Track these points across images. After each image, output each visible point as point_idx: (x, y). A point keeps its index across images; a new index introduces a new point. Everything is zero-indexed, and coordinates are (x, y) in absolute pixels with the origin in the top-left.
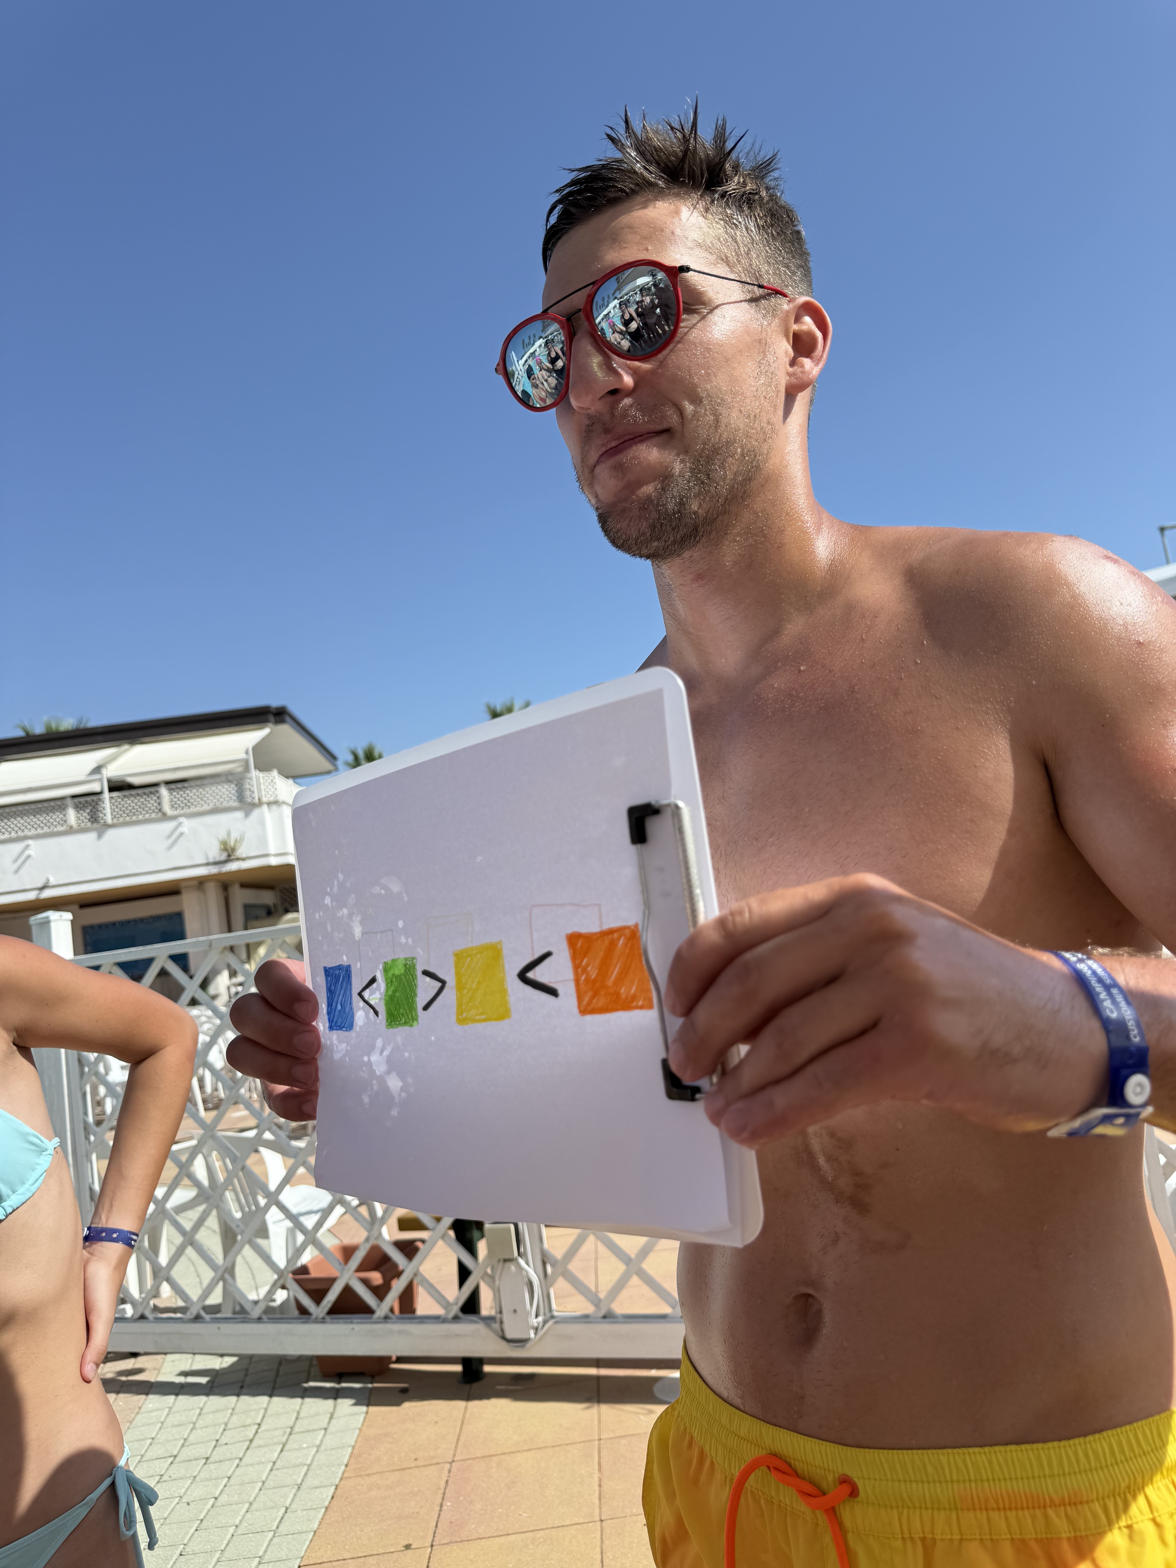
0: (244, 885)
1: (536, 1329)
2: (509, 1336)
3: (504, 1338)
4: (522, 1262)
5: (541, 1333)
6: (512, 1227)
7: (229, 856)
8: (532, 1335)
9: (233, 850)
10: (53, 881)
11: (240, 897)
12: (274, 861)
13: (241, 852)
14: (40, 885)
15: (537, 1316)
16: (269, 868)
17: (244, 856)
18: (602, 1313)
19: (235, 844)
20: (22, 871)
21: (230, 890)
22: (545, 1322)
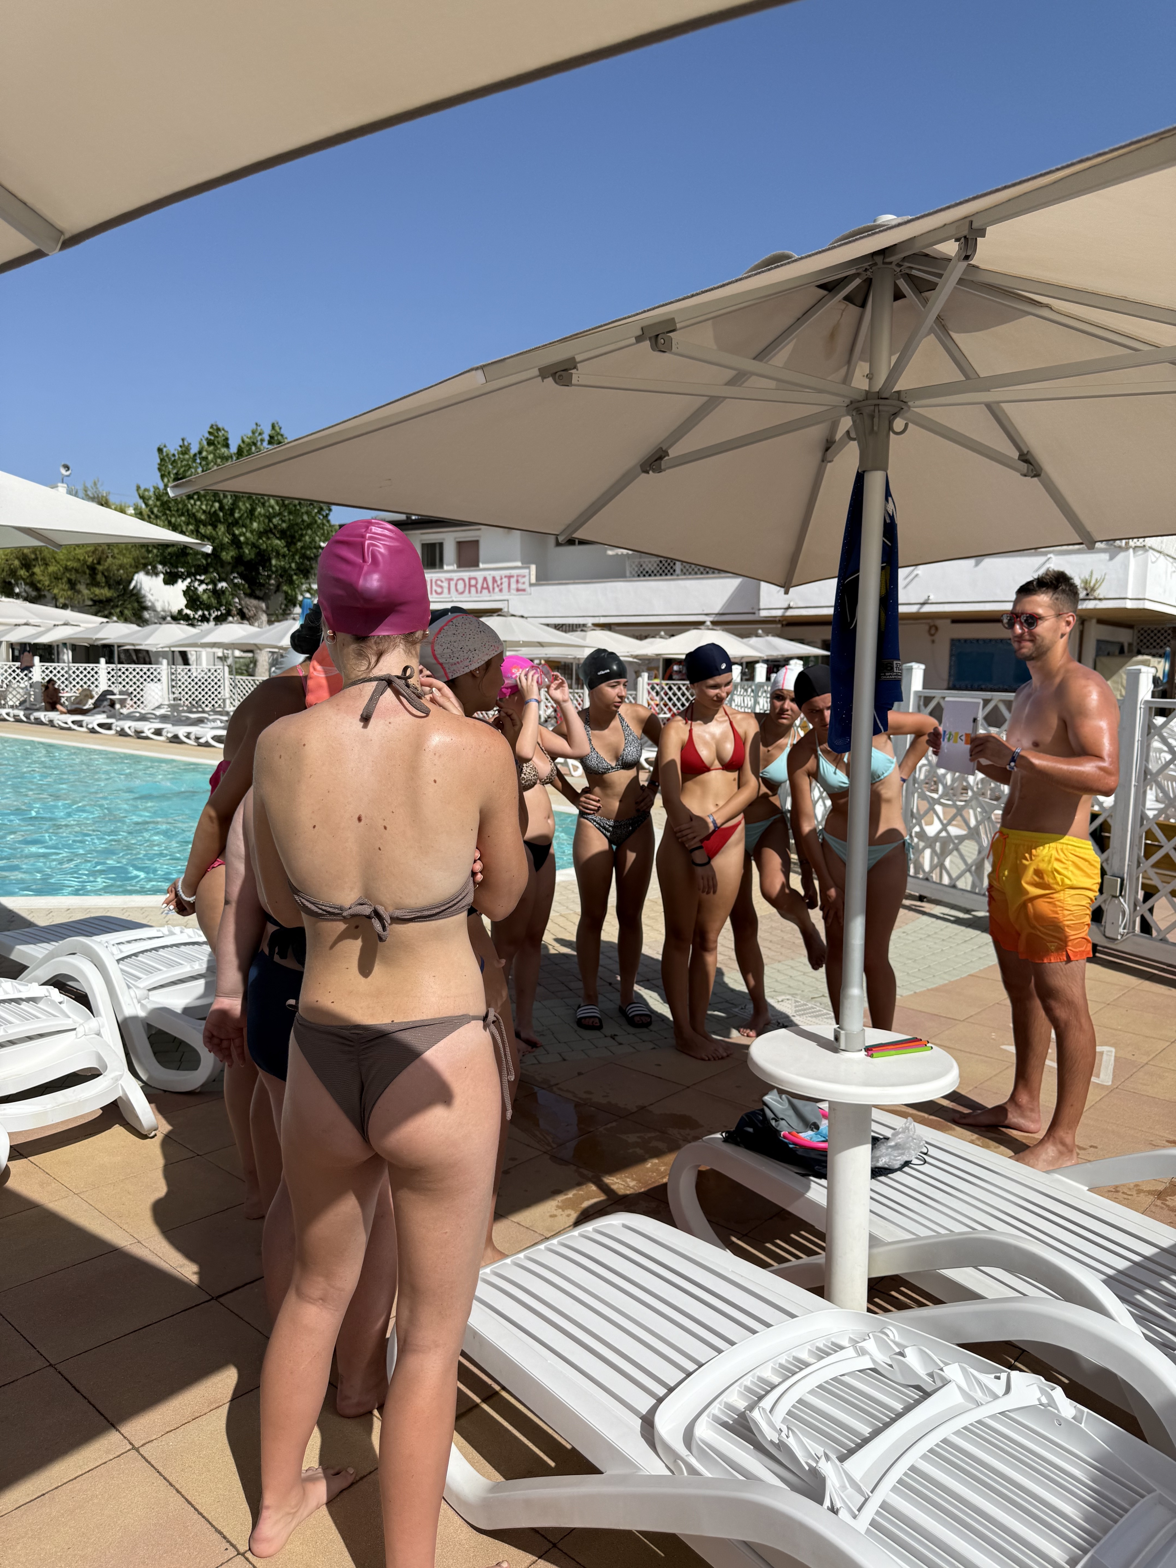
0: (1100, 621)
1: (1122, 935)
2: (1107, 934)
3: (1104, 935)
4: (1122, 900)
5: (1124, 938)
6: (1119, 880)
7: (1087, 594)
8: (1119, 937)
9: (1093, 589)
10: (933, 599)
11: (1095, 632)
12: (1129, 605)
13: (1100, 592)
14: (922, 601)
15: (1124, 928)
16: (1126, 610)
17: (1101, 597)
18: (1160, 937)
19: (1094, 585)
20: (909, 587)
21: (1086, 624)
22: (1128, 933)
